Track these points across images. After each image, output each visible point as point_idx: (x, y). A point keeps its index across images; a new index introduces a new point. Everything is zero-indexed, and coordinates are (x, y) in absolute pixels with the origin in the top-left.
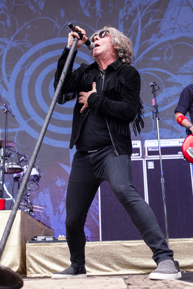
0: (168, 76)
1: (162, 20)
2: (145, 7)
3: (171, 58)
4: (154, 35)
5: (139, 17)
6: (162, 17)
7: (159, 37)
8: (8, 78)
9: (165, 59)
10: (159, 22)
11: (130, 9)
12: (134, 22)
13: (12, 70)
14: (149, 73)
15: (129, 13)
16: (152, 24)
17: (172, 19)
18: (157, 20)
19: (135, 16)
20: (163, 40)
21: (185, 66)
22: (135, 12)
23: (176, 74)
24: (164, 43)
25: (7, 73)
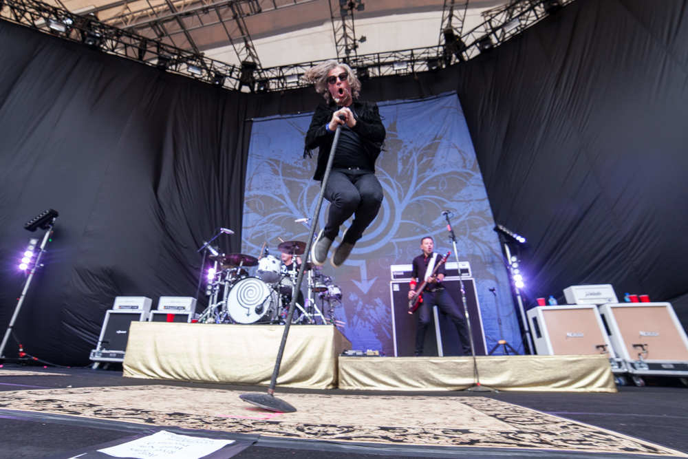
0: (445, 203)
1: (435, 158)
2: (419, 149)
3: (445, 188)
4: (429, 170)
5: (415, 157)
6: (434, 156)
7: (433, 171)
8: (309, 210)
9: (440, 188)
10: (432, 160)
11: (406, 151)
12: (411, 160)
13: (311, 204)
14: (428, 200)
15: (406, 154)
16: (426, 161)
17: (443, 157)
18: (430, 158)
19: (411, 156)
20: (436, 173)
21: (458, 194)
22: (411, 153)
23: (452, 201)
24: (438, 176)
25: (308, 206)
